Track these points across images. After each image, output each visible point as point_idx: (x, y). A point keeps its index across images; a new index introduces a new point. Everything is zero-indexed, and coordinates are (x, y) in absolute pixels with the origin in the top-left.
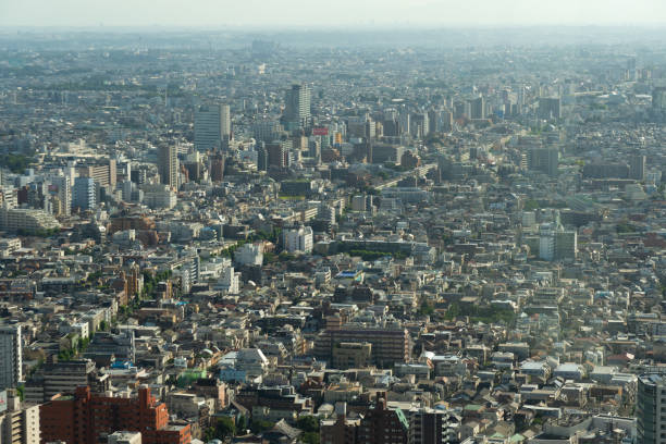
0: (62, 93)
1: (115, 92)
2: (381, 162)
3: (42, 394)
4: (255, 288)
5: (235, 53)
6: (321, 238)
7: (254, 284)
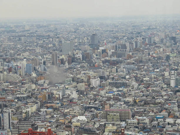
0: (21, 38)
1: (38, 37)
2: (121, 57)
3: (18, 131)
4: (82, 97)
5: (74, 24)
6: (102, 81)
7: (82, 96)
